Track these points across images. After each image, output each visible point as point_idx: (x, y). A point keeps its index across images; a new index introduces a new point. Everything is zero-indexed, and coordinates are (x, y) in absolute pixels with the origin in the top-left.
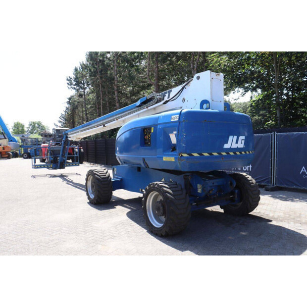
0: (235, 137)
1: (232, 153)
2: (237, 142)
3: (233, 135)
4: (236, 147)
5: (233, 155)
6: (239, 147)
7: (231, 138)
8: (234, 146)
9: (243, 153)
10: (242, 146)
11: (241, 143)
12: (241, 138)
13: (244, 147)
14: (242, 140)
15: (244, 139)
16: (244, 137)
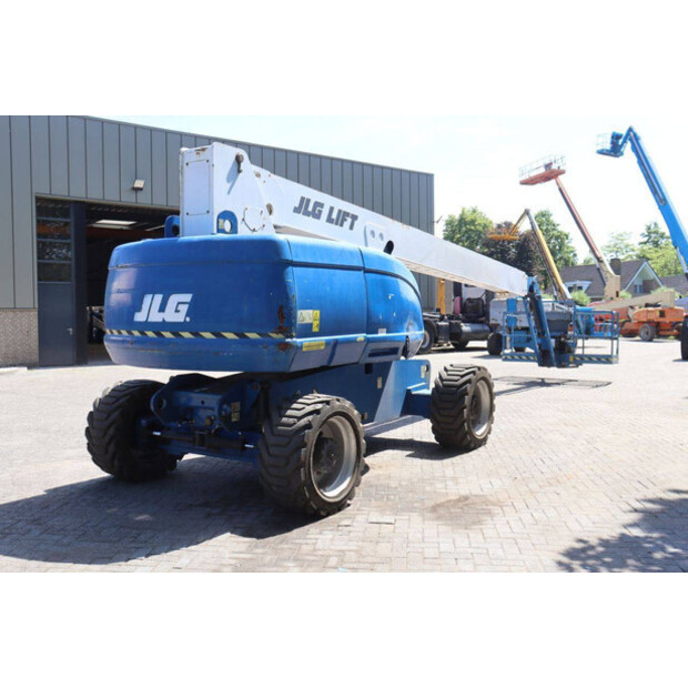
0: (159, 298)
1: (150, 334)
2: (162, 309)
3: (154, 293)
4: (161, 320)
5: (153, 339)
7: (148, 299)
8: (156, 317)
9: (186, 335)
10: (180, 317)
11: (177, 311)
12: (174, 299)
13: (188, 319)
14: (179, 303)
15: (189, 300)
16: (187, 297)
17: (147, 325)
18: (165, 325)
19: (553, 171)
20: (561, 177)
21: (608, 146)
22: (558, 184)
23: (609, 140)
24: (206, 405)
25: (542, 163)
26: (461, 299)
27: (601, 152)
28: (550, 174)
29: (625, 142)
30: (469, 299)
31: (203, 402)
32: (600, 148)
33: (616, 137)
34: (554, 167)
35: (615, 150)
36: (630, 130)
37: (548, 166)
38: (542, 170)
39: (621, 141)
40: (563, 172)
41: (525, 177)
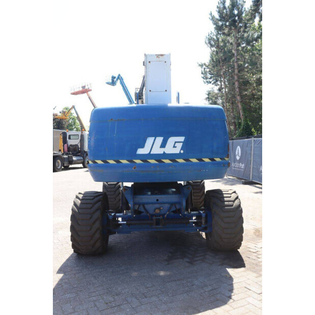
1: (152, 161)
2: (163, 145)
4: (162, 153)
6: (167, 152)
7: (150, 141)
9: (181, 161)
10: (177, 150)
11: (174, 147)
12: (172, 140)
13: (182, 152)
14: (176, 142)
15: (183, 141)
16: (182, 139)
17: (150, 156)
18: (165, 155)
19: (86, 90)
20: (89, 92)
21: (111, 81)
22: (88, 95)
23: (111, 79)
24: (159, 201)
25: (81, 86)
26: (68, 145)
27: (108, 83)
28: (85, 91)
29: (117, 80)
30: (71, 145)
31: (157, 200)
32: (107, 81)
33: (113, 78)
34: (87, 88)
35: (113, 83)
36: (119, 75)
37: (84, 87)
38: (81, 89)
39: (115, 80)
40: (90, 90)
41: (73, 92)
